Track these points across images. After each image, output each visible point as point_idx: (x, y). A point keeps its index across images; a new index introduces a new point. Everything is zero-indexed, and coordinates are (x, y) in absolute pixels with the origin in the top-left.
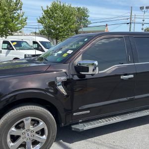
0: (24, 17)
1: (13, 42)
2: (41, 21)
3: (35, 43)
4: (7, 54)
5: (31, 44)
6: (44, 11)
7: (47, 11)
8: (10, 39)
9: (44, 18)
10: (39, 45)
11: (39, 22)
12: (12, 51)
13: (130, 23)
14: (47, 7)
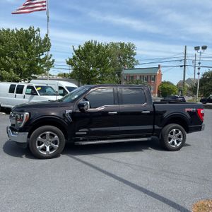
0: (51, 60)
1: (37, 87)
2: (70, 63)
3: (61, 88)
4: (31, 99)
5: (57, 89)
6: (75, 51)
7: (79, 51)
8: (34, 83)
9: (74, 58)
10: (65, 91)
11: (68, 63)
12: (36, 96)
13: (185, 66)
14: (79, 47)
